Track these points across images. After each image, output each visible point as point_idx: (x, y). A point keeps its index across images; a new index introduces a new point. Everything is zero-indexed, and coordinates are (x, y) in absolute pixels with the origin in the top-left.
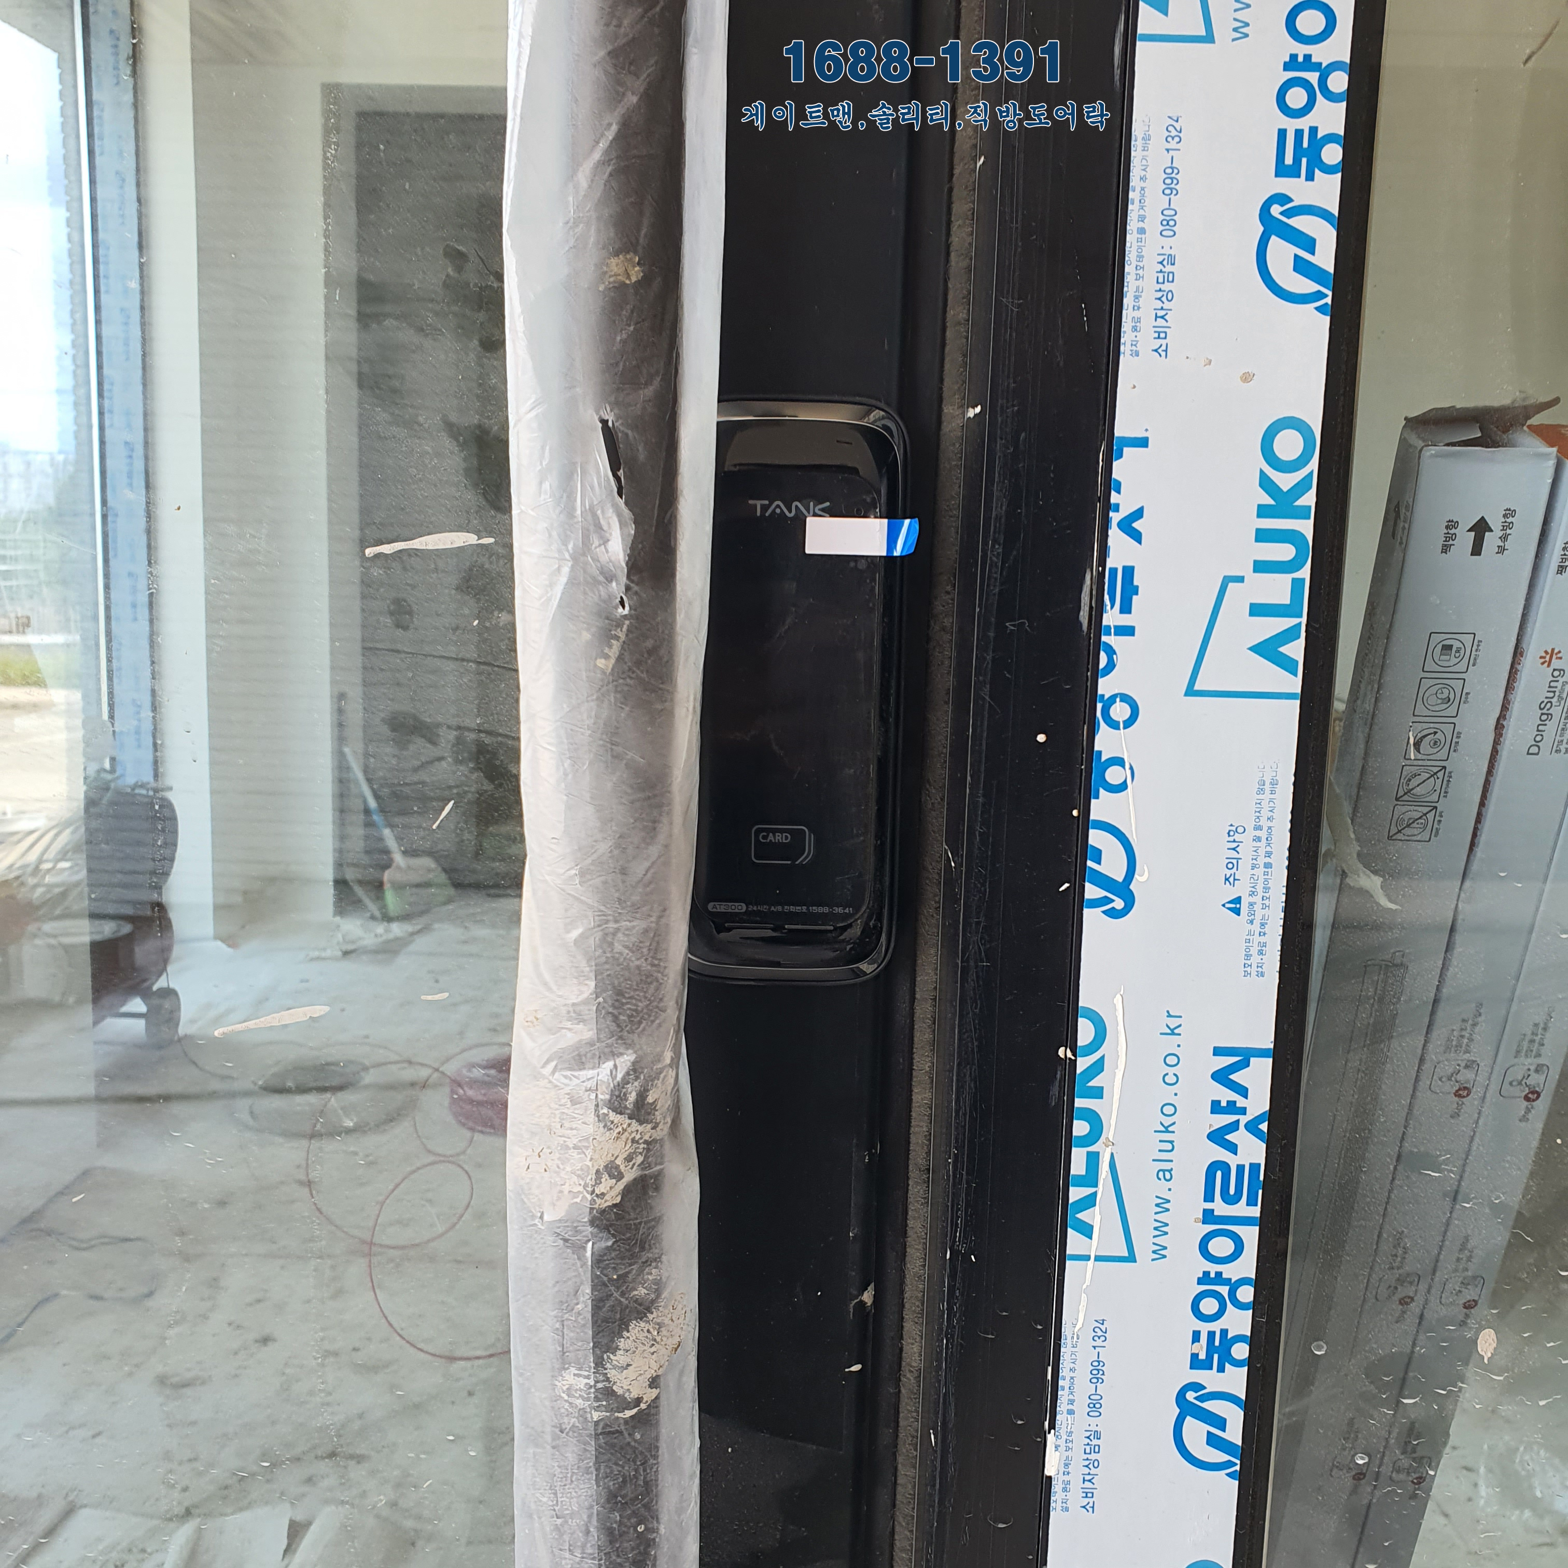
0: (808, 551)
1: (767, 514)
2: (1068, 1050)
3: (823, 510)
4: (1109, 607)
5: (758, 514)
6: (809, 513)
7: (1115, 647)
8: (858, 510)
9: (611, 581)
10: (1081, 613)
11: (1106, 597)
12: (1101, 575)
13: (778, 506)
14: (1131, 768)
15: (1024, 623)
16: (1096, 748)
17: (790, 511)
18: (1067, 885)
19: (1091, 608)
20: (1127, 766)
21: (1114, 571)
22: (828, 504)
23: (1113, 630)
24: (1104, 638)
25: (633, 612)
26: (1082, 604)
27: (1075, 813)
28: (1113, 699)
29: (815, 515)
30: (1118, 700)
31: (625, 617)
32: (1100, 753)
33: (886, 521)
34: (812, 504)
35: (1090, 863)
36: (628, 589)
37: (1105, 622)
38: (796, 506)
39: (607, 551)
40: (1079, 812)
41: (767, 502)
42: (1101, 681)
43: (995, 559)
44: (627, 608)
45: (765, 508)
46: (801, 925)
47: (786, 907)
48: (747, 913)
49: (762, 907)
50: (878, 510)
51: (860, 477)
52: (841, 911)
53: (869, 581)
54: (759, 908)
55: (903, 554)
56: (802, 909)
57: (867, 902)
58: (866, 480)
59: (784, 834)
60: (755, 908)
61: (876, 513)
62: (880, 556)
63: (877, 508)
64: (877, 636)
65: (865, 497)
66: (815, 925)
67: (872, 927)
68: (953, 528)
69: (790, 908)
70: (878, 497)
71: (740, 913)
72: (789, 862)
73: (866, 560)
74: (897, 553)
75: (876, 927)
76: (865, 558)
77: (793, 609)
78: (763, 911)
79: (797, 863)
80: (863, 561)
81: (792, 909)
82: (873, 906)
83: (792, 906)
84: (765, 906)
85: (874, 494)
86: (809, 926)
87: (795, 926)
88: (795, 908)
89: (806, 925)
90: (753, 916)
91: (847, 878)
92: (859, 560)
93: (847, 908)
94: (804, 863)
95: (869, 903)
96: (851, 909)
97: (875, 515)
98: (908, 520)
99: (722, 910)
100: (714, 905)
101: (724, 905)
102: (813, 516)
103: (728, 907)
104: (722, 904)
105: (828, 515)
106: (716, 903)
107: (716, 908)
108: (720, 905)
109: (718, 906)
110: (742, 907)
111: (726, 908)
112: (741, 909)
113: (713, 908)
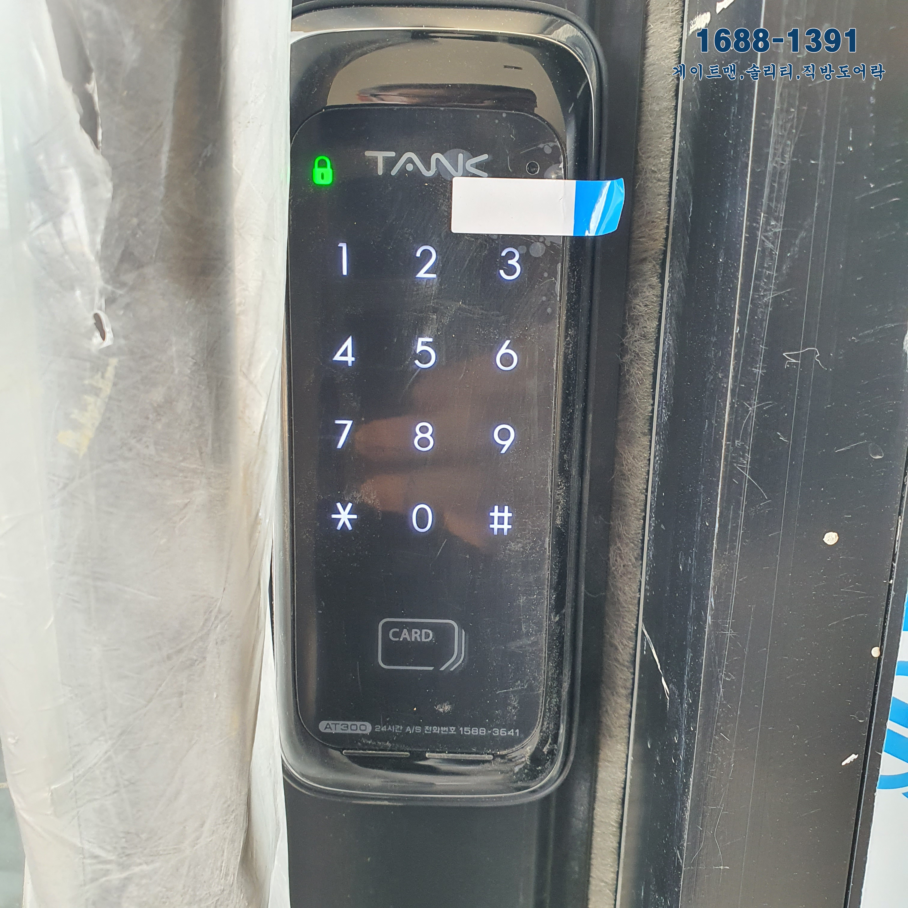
0: (455, 229)
1: (394, 172)
3: (478, 166)
5: (380, 172)
6: (455, 166)
8: (532, 166)
9: (72, 288)
13: (410, 161)
15: (814, 353)
17: (428, 169)
22: (485, 157)
25: (122, 342)
27: (873, 652)
29: (467, 174)
31: (107, 352)
33: (574, 182)
34: (461, 156)
35: (891, 724)
36: (110, 301)
38: (438, 160)
39: (59, 234)
40: (880, 651)
41: (392, 154)
43: (770, 246)
44: (109, 335)
45: (390, 163)
46: (449, 753)
47: (427, 727)
48: (373, 736)
49: (393, 728)
50: (561, 166)
51: (536, 111)
52: (504, 733)
53: (546, 275)
54: (390, 728)
55: (600, 234)
56: (449, 730)
57: (540, 724)
58: (544, 120)
59: (424, 631)
60: (384, 729)
61: (558, 171)
62: (564, 237)
63: (560, 163)
64: (557, 357)
65: (541, 146)
66: (467, 753)
67: (546, 753)
68: (661, 197)
69: (432, 729)
70: (561, 145)
71: (364, 735)
72: (431, 668)
73: (543, 242)
74: (591, 232)
75: (551, 752)
76: (541, 240)
77: (435, 317)
78: (395, 733)
79: (442, 669)
80: (538, 243)
81: (436, 730)
82: (548, 728)
83: (435, 727)
84: (398, 727)
85: (556, 142)
86: (459, 755)
87: (439, 754)
88: (439, 729)
89: (456, 753)
90: (380, 741)
91: (512, 692)
92: (532, 243)
93: (512, 730)
94: (452, 669)
95: (543, 725)
96: (517, 731)
97: (556, 173)
98: (609, 183)
99: (339, 731)
100: (328, 724)
101: (342, 725)
102: (462, 176)
103: (347, 727)
104: (339, 724)
105: (486, 174)
106: (330, 722)
107: (330, 728)
108: (336, 724)
109: (333, 726)
110: (366, 728)
111: (343, 728)
112: (364, 730)
113: (326, 728)
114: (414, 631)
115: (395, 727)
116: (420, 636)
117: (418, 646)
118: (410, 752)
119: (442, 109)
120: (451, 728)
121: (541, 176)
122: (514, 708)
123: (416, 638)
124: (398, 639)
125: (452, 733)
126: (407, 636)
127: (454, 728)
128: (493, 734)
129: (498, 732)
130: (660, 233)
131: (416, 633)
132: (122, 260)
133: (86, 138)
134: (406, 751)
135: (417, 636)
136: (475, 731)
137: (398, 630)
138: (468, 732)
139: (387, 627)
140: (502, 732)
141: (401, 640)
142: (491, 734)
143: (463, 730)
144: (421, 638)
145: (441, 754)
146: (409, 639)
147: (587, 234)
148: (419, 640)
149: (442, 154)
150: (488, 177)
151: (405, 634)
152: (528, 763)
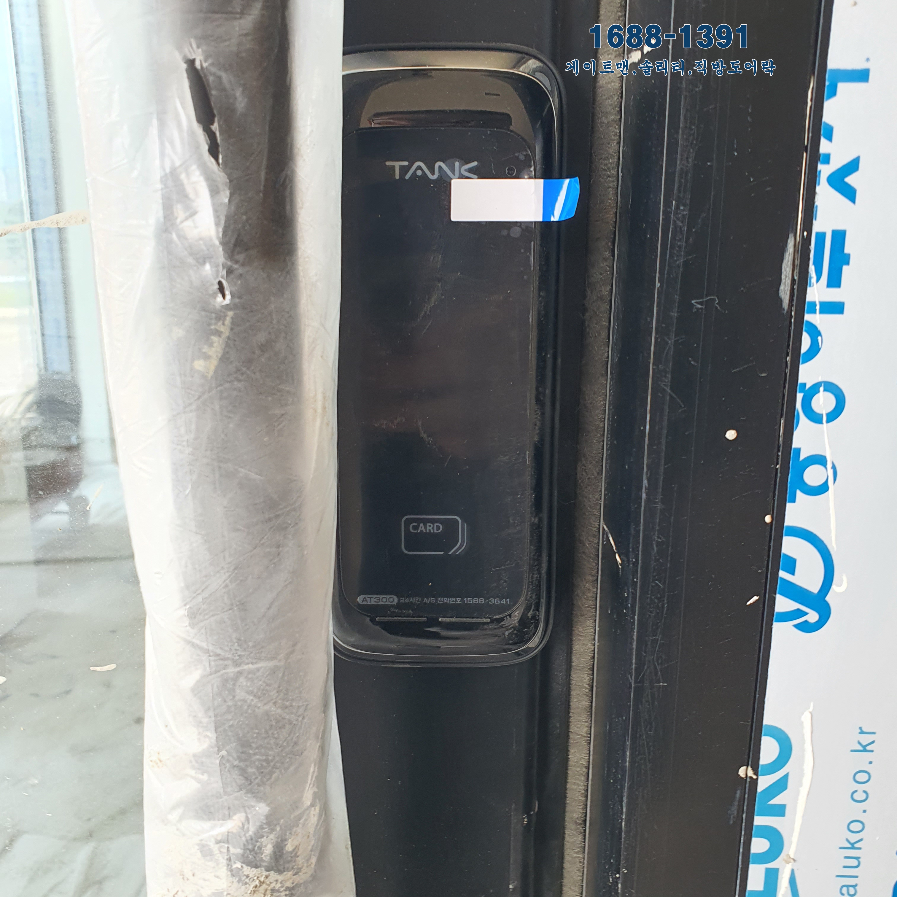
0: (454, 218)
1: (407, 177)
2: (750, 768)
3: (470, 170)
4: (814, 280)
5: (397, 177)
6: (453, 172)
7: (820, 328)
8: (511, 169)
9: (204, 263)
10: (782, 287)
11: (812, 268)
12: (806, 241)
13: (419, 168)
14: (834, 467)
15: (714, 300)
16: (795, 444)
17: (433, 173)
18: (756, 598)
19: (793, 280)
20: (829, 465)
21: (821, 236)
22: (475, 164)
23: (818, 307)
24: (807, 317)
25: (237, 301)
26: (783, 277)
27: (768, 519)
28: (815, 389)
29: (462, 177)
30: (822, 389)
31: (226, 308)
32: (798, 450)
33: (542, 181)
34: (457, 164)
35: (782, 574)
36: (230, 272)
37: (809, 298)
38: (440, 167)
39: (196, 226)
40: (772, 517)
41: (406, 163)
42: (803, 368)
43: (680, 224)
44: (228, 296)
45: (404, 170)
46: (456, 618)
47: (439, 598)
48: (398, 606)
49: (414, 600)
50: (532, 169)
51: (511, 128)
52: (498, 602)
53: (522, 251)
54: (411, 600)
55: (563, 219)
56: (456, 601)
57: (525, 594)
58: (519, 135)
59: (436, 524)
60: (407, 601)
61: (530, 173)
62: (535, 222)
63: (531, 167)
64: (532, 312)
65: (517, 155)
66: (470, 618)
67: (530, 617)
68: (611, 189)
69: (443, 599)
70: (532, 154)
71: (393, 606)
72: (442, 553)
73: (520, 227)
74: (556, 217)
75: (534, 617)
76: (519, 224)
77: (440, 285)
78: (415, 604)
79: (450, 553)
80: (516, 228)
81: (446, 600)
82: (531, 597)
83: (446, 598)
84: (418, 598)
85: (527, 151)
86: (465, 619)
87: (449, 619)
88: (448, 600)
89: (462, 617)
90: (405, 610)
91: (503, 569)
92: (512, 227)
93: (504, 600)
94: (457, 554)
95: (527, 595)
96: (508, 600)
97: (529, 174)
98: (567, 181)
99: (373, 603)
100: (365, 598)
101: (375, 598)
102: (459, 178)
103: (379, 600)
104: (372, 597)
105: (476, 177)
106: (366, 596)
107: (366, 601)
108: (370, 598)
109: (368, 599)
110: (394, 600)
111: (377, 601)
112: (393, 602)
113: (363, 601)
114: (428, 524)
115: (416, 599)
116: (433, 528)
117: (431, 535)
118: (427, 617)
119: (443, 129)
120: (458, 599)
121: (517, 177)
122: (506, 582)
123: (430, 530)
124: (416, 531)
125: (459, 602)
126: (423, 529)
127: (460, 599)
128: (490, 603)
129: (493, 601)
130: (610, 216)
131: (430, 526)
132: (235, 245)
133: (213, 160)
134: (425, 617)
135: (431, 528)
136: (475, 601)
137: (416, 524)
138: (470, 601)
139: (408, 522)
140: (496, 601)
141: (419, 531)
142: (488, 602)
143: (467, 599)
144: (434, 530)
145: (451, 619)
146: (424, 531)
147: (552, 219)
148: (432, 531)
149: (444, 162)
150: (478, 178)
151: (422, 526)
152: (517, 625)
